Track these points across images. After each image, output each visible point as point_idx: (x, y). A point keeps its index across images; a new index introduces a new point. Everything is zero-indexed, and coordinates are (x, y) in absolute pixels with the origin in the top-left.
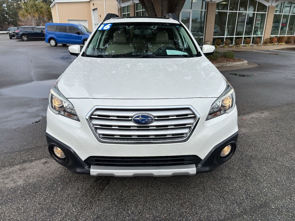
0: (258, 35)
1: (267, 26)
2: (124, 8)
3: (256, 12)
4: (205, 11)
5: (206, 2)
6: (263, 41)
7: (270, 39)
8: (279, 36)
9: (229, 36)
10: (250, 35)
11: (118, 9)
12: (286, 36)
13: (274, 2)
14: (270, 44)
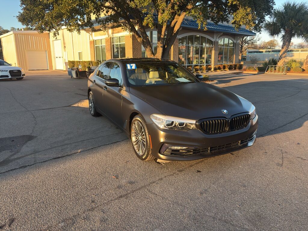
2: (97, 41)
8: (223, 64)
9: (189, 64)
12: (228, 63)
14: (219, 70)
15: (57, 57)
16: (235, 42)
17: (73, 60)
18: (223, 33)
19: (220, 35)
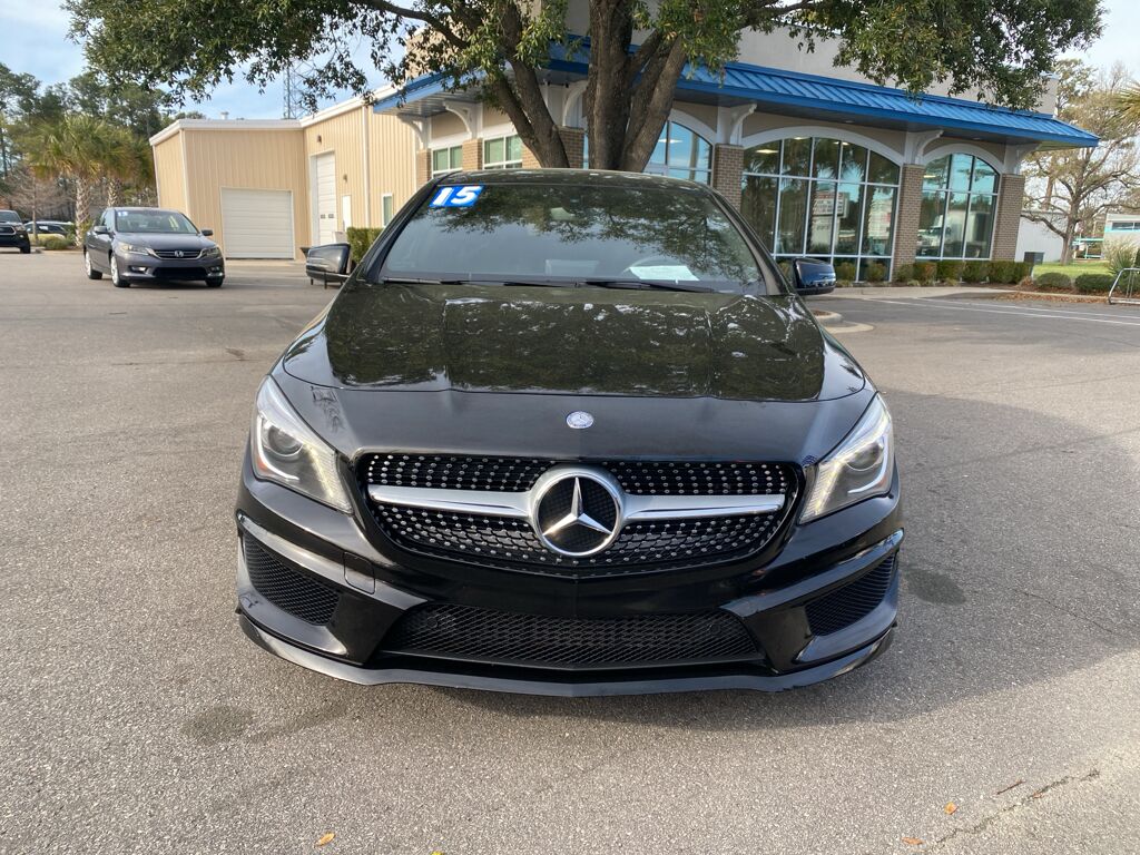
0: (878, 254)
1: (902, 227)
2: (439, 154)
3: (866, 183)
4: (709, 173)
5: (711, 146)
6: (894, 274)
7: (915, 265)
8: (941, 258)
9: (786, 252)
10: (851, 253)
11: (418, 157)
12: (964, 258)
13: (921, 151)
14: (913, 282)
15: (323, 217)
16: (1002, 169)
17: (367, 227)
18: (941, 132)
19: (931, 140)
